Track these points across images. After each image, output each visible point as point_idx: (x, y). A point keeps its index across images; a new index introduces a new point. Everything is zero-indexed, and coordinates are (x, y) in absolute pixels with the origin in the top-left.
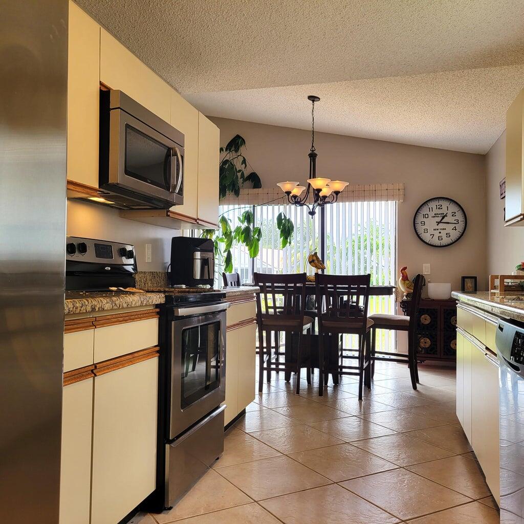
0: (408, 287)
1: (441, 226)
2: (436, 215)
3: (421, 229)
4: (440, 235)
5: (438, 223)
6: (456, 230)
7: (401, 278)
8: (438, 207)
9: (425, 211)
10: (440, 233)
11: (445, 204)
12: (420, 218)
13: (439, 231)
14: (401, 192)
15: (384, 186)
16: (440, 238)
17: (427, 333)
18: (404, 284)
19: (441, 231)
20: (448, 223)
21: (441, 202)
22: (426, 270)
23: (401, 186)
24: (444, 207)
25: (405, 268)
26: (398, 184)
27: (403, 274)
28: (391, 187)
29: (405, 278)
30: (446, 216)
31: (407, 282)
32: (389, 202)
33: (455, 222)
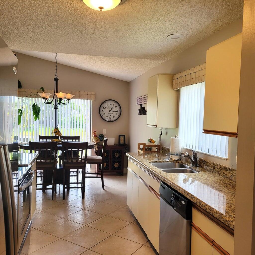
0: (97, 140)
1: (111, 112)
2: (109, 108)
3: (102, 113)
4: (110, 116)
5: (110, 111)
6: (117, 114)
7: (93, 136)
8: (110, 104)
9: (104, 105)
10: (110, 115)
11: (113, 102)
12: (102, 109)
13: (110, 114)
14: (94, 96)
15: (86, 93)
16: (110, 118)
17: (105, 161)
18: (95, 138)
19: (111, 115)
20: (114, 111)
21: (111, 102)
22: (104, 132)
23: (94, 93)
24: (112, 104)
25: (95, 131)
26: (92, 92)
27: (94, 134)
28: (89, 93)
29: (95, 136)
30: (113, 108)
31: (96, 138)
32: (88, 100)
33: (117, 111)
